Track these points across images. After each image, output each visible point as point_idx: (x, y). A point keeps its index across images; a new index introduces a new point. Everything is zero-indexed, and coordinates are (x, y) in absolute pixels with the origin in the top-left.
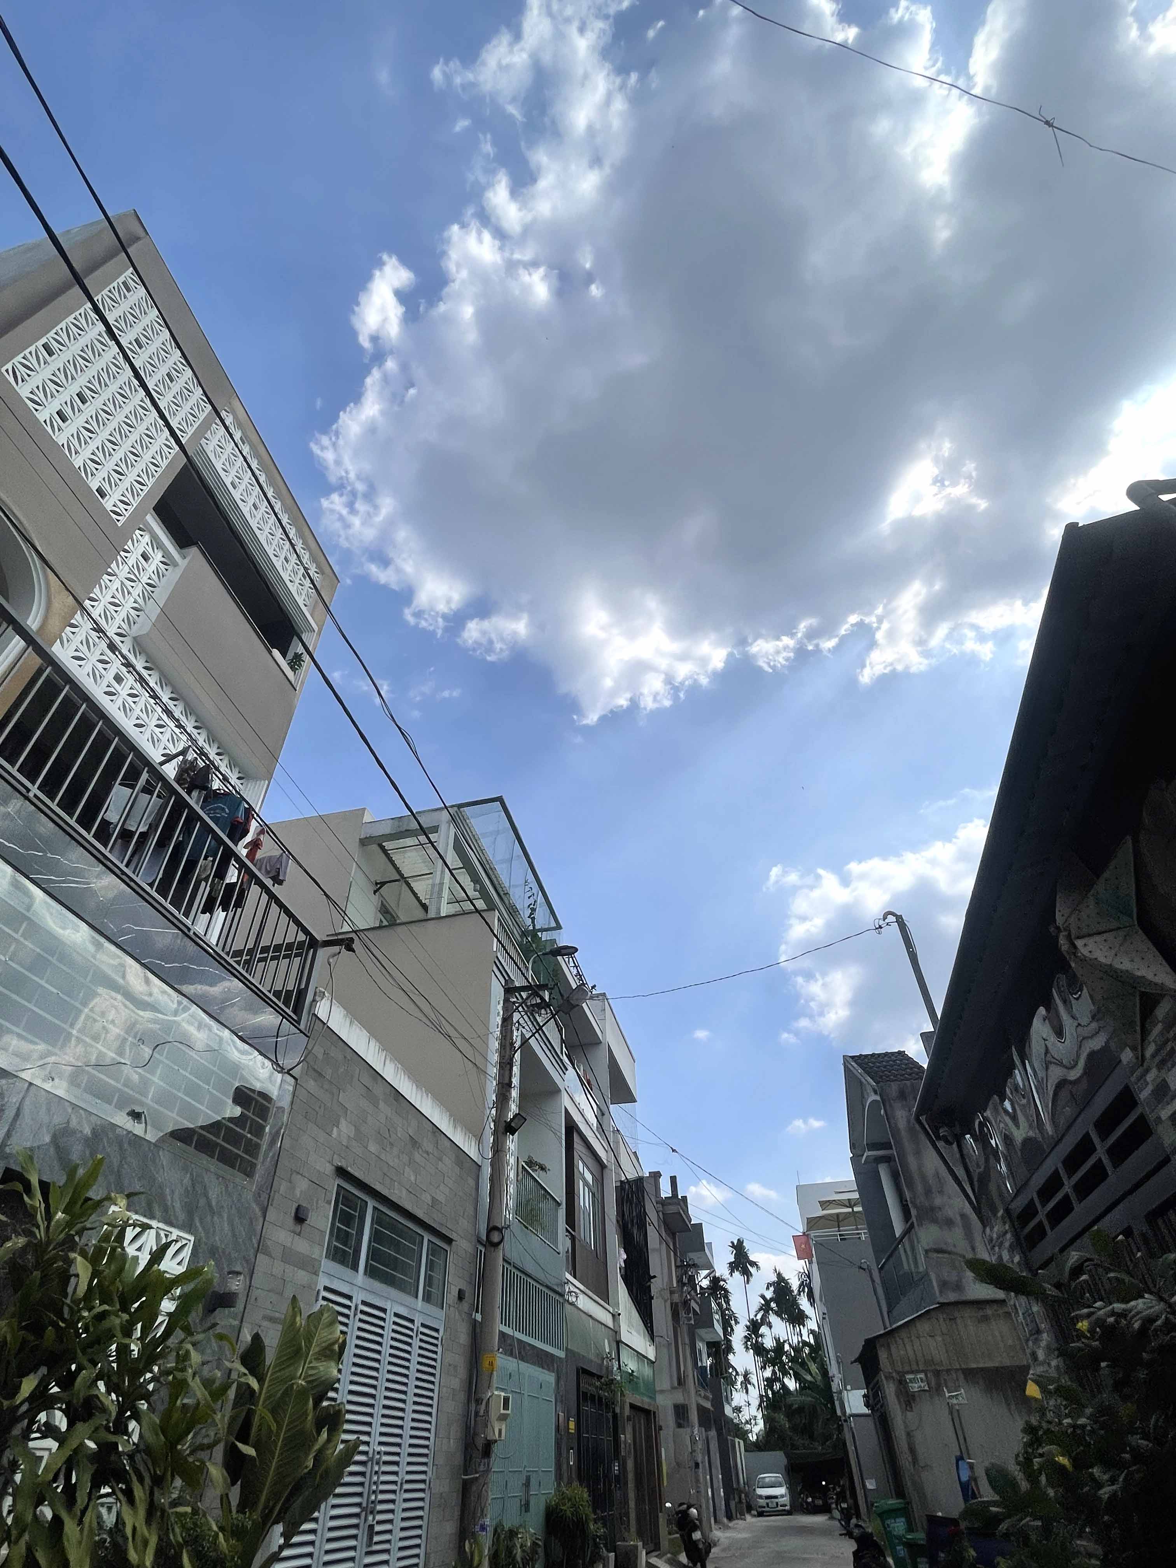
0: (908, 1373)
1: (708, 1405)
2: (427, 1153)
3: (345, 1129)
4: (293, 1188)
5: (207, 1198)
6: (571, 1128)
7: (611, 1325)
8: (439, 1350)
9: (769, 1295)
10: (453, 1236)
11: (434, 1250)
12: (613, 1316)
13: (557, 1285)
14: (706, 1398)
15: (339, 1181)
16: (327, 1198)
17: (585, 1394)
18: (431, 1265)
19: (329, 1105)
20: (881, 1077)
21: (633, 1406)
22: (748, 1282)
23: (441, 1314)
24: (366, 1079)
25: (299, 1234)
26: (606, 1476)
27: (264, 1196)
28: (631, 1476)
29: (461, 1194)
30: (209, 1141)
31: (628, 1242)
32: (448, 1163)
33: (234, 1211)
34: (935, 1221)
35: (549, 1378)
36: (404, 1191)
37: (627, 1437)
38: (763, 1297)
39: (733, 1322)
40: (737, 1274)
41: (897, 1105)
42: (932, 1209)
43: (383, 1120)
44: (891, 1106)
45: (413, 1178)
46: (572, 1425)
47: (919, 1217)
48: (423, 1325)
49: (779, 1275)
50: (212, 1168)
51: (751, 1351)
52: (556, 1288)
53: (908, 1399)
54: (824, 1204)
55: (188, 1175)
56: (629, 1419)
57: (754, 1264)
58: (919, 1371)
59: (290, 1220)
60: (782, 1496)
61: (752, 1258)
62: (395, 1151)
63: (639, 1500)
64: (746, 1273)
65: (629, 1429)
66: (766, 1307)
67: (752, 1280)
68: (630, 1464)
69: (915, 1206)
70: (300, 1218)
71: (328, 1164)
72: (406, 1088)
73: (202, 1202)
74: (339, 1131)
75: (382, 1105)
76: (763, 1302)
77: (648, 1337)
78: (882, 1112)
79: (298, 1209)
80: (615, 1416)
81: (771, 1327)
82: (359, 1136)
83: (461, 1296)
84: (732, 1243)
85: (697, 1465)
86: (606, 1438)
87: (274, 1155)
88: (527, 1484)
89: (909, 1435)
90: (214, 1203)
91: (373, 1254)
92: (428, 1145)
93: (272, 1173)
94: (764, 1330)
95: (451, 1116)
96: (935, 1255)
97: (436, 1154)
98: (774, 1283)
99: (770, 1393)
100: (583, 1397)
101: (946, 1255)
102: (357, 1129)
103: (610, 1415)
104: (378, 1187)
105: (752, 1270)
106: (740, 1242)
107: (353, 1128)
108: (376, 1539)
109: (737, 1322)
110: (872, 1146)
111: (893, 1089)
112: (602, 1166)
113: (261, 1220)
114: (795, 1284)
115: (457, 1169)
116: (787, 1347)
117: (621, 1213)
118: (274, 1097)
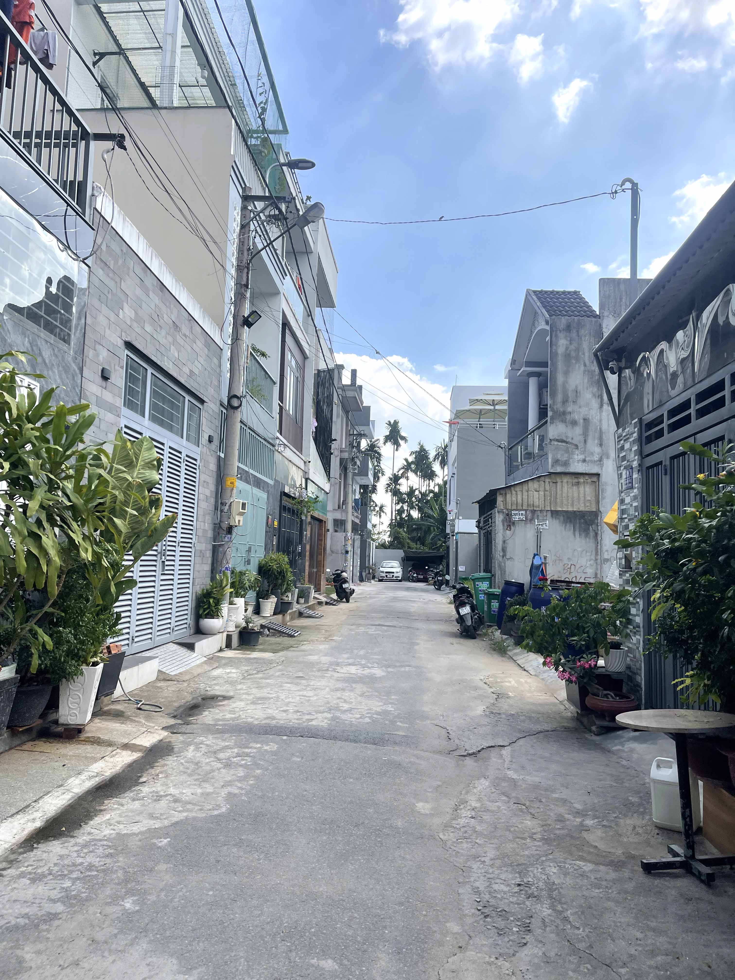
0: (514, 510)
1: (358, 521)
2: (185, 335)
3: (127, 313)
4: (97, 355)
5: (42, 357)
6: (286, 325)
7: (303, 468)
8: (197, 472)
9: (411, 459)
10: (205, 399)
11: (192, 407)
12: (305, 462)
13: (272, 439)
14: (357, 517)
15: (127, 352)
16: (121, 365)
17: (284, 507)
18: (190, 417)
19: (115, 292)
20: (555, 311)
21: (313, 517)
22: (397, 450)
23: (198, 450)
24: (139, 270)
25: (105, 388)
26: (293, 552)
27: (79, 359)
28: (308, 554)
29: (209, 369)
30: (36, 314)
31: (319, 414)
32: (199, 345)
33: (61, 369)
34: (564, 421)
35: (264, 495)
36: (171, 363)
37: (307, 533)
38: (406, 460)
39: (380, 475)
40: (389, 444)
41: (561, 335)
42: (564, 413)
43: (153, 307)
44: (556, 336)
45: (176, 355)
46: (276, 523)
47: (552, 418)
48: (187, 456)
49: (422, 447)
50: (42, 335)
51: (390, 494)
52: (271, 441)
53: (509, 523)
54: (473, 402)
55: (27, 339)
56: (310, 523)
57: (403, 438)
58: (522, 510)
59: (99, 379)
60: (397, 572)
61: (403, 434)
62: (163, 332)
63: (311, 566)
64: (397, 444)
65: (309, 529)
66: (407, 467)
67: (400, 449)
68: (308, 547)
69: (552, 410)
70: (105, 377)
71: (119, 339)
72: (168, 281)
73: (39, 360)
74: (124, 312)
75: (151, 295)
76: (406, 464)
77: (326, 479)
78: (548, 338)
79: (103, 370)
80: (302, 521)
81: (407, 480)
82: (138, 319)
83: (210, 440)
84: (389, 422)
85: (347, 552)
86: (296, 532)
87: (81, 328)
88: (249, 550)
89: (504, 542)
90: (47, 361)
91: (154, 406)
92: (185, 329)
93: (82, 342)
94: (402, 481)
95: (201, 307)
96: (556, 443)
97: (191, 337)
98: (416, 452)
99: (398, 517)
100: (283, 508)
101: (563, 444)
102: (136, 313)
103: (298, 520)
104: (154, 358)
105: (402, 442)
106: (396, 423)
107: (133, 312)
108: (166, 568)
109: (383, 474)
110: (529, 364)
111: (563, 321)
112: (305, 357)
113: (80, 376)
114: (432, 454)
115: (206, 351)
116: (417, 493)
117: (317, 394)
118: (75, 281)
